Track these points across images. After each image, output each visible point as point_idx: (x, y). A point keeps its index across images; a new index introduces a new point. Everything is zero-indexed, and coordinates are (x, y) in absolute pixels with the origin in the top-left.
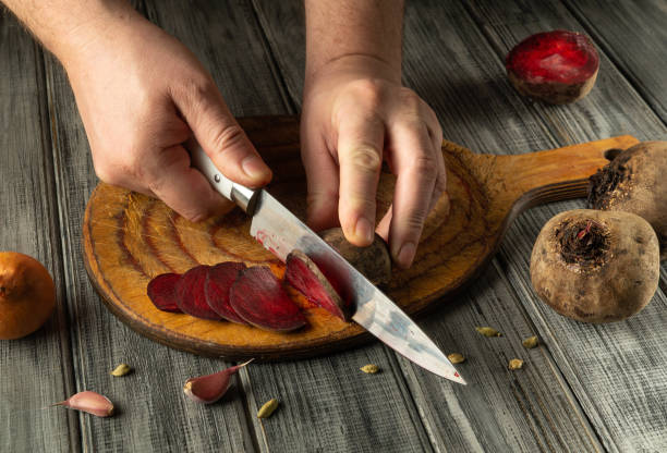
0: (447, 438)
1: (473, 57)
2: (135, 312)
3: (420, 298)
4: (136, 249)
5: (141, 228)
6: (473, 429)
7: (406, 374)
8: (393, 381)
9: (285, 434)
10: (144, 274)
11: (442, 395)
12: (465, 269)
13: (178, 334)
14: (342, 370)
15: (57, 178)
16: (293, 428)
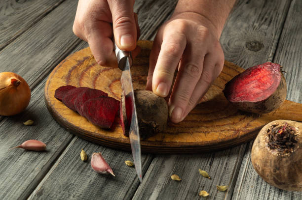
3: (178, 141)
4: (74, 75)
9: (64, 171)
11: (153, 190)
16: (70, 170)
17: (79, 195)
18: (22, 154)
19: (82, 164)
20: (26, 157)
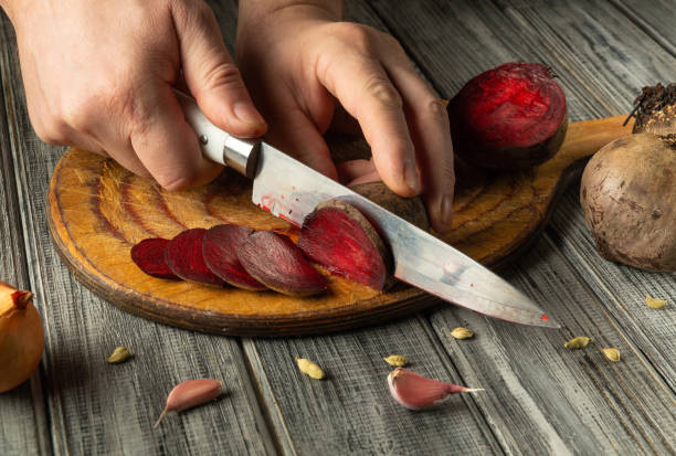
0: (508, 419)
1: (498, 38)
2: (116, 281)
4: (115, 217)
5: (119, 196)
6: (539, 408)
7: (450, 352)
8: (435, 357)
9: (307, 414)
10: (126, 242)
11: (498, 373)
12: (515, 235)
13: (170, 303)
14: (373, 347)
15: (14, 153)
16: (316, 409)
17: (387, 444)
18: (182, 423)
19: (325, 387)
20: (196, 425)
